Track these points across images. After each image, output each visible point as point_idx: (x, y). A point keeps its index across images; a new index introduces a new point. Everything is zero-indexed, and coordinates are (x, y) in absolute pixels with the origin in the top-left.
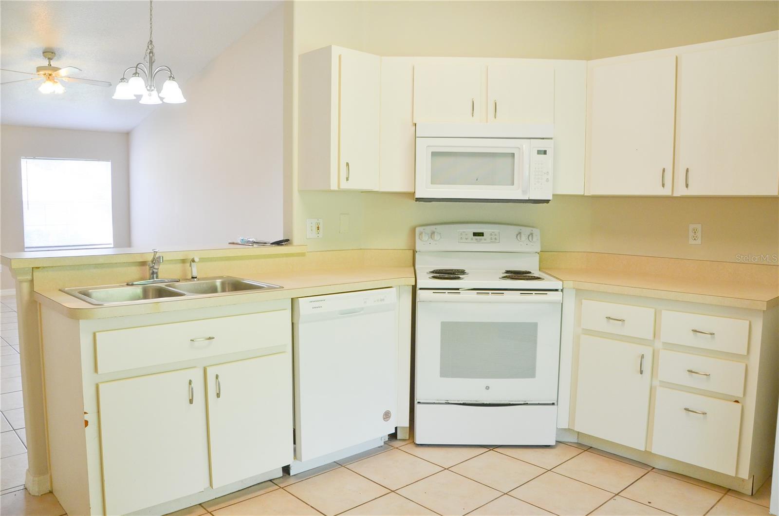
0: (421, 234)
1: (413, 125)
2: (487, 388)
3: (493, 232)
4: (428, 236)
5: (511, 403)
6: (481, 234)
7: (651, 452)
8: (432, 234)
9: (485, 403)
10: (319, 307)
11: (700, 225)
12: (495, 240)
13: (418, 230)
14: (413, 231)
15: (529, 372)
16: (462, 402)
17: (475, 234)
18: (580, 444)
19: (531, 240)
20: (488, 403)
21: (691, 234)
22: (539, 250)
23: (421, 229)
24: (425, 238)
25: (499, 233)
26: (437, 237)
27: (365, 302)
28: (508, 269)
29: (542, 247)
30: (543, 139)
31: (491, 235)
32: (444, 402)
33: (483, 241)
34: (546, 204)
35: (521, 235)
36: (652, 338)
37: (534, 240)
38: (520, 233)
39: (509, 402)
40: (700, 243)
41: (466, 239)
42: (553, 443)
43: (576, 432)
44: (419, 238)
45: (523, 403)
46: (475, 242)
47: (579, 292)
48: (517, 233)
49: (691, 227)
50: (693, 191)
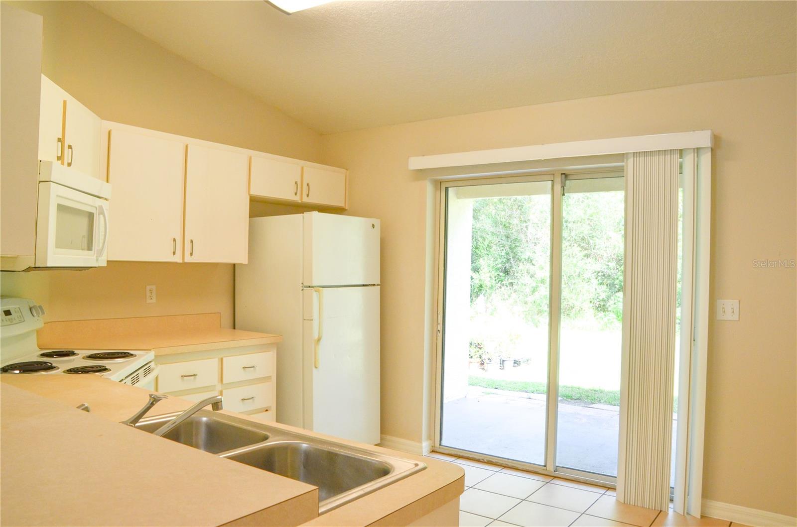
6: (9, 313)
11: (155, 286)
12: (20, 318)
21: (148, 294)
25: (19, 308)
30: (105, 199)
31: (16, 312)
33: (14, 320)
40: (155, 302)
46: (9, 323)
48: (29, 307)
49: (148, 288)
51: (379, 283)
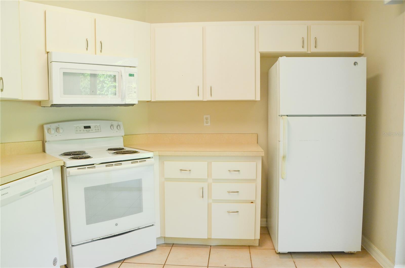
0: (49, 129)
1: (46, 53)
2: (116, 225)
3: (96, 125)
4: (55, 131)
5: (131, 230)
6: (89, 127)
7: (211, 238)
8: (57, 129)
9: (116, 234)
10: (6, 193)
11: (209, 116)
12: (98, 130)
13: (46, 127)
14: (42, 128)
15: (139, 209)
16: (102, 238)
17: (85, 127)
18: (166, 243)
19: (119, 129)
20: (117, 234)
21: (205, 120)
22: (123, 135)
23: (48, 126)
24: (53, 131)
25: (100, 125)
26: (61, 131)
27: (36, 183)
28: (110, 148)
29: (125, 133)
30: (131, 67)
31: (95, 127)
32: (90, 241)
33: (91, 131)
34: (131, 106)
35: (113, 126)
36: (207, 178)
37: (121, 128)
38: (112, 125)
39: (129, 230)
40: (210, 125)
41: (80, 131)
42: (155, 247)
43: (163, 237)
44: (48, 132)
45: (137, 228)
46: (85, 132)
47: (161, 157)
48: (111, 125)
49: (205, 117)
50: (214, 98)
51: (366, 114)
